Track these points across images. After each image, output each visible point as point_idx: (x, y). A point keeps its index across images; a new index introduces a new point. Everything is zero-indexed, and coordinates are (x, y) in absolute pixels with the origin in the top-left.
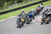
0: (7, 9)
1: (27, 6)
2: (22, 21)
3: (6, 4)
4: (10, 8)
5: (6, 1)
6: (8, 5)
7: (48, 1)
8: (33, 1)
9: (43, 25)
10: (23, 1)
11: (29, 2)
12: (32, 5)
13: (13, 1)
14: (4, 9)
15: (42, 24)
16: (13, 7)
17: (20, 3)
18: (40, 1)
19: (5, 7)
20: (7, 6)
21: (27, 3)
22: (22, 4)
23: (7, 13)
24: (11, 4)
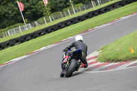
1: (55, 28)
4: (11, 35)
12: (68, 23)
16: (18, 31)
23: (3, 49)
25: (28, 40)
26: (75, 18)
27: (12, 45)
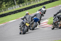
0: (6, 11)
1: (29, 8)
2: (27, 26)
3: (4, 5)
4: (10, 10)
5: (4, 2)
6: (6, 6)
7: (54, 1)
8: (37, 1)
9: (55, 30)
10: (25, 1)
11: (32, 3)
12: (35, 6)
13: (12, 2)
14: (2, 12)
15: (53, 29)
16: (13, 8)
17: (21, 4)
18: (45, 2)
19: (3, 9)
20: (6, 8)
21: (30, 4)
22: (23, 6)
23: (6, 16)
24: (10, 5)
25: (17, 13)
26: (38, 4)
27: (10, 15)
